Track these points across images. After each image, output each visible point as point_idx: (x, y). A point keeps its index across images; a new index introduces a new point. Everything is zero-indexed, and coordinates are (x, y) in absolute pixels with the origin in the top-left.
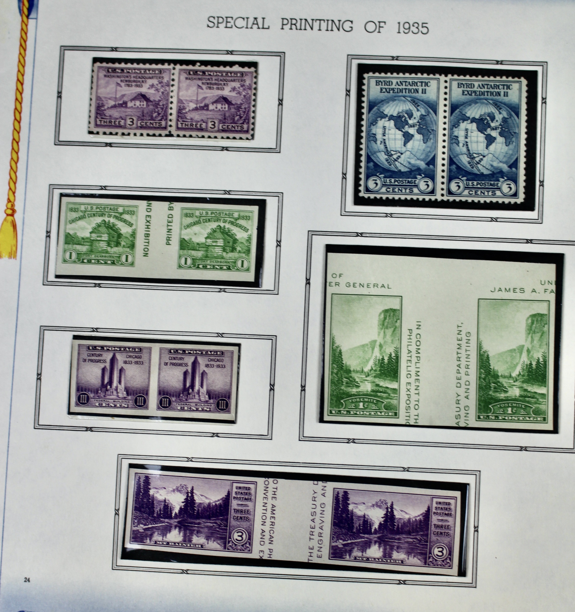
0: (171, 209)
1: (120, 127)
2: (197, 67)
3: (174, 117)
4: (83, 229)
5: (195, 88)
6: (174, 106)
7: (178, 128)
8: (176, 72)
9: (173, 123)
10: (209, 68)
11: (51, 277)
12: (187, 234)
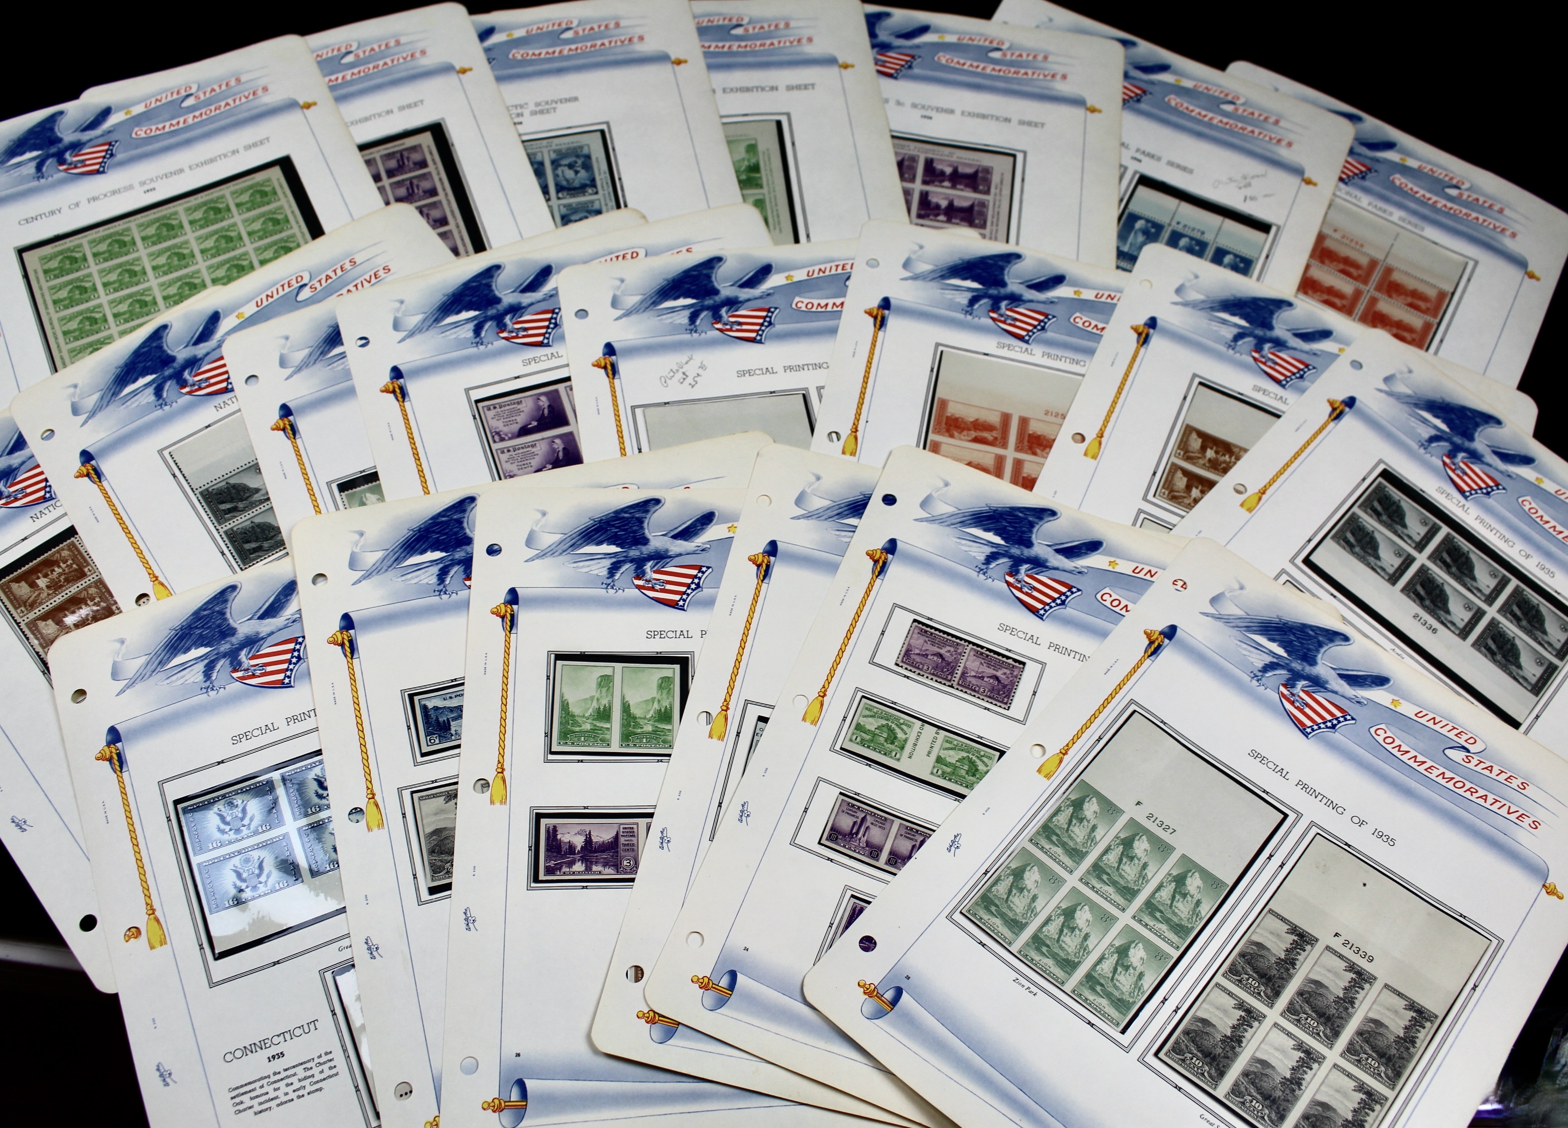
0: (937, 733)
1: (918, 668)
2: (983, 651)
3: (958, 676)
4: (871, 724)
5: (978, 663)
6: (961, 669)
7: (958, 684)
8: (969, 648)
9: (956, 680)
10: (992, 654)
11: (837, 747)
12: (944, 754)
